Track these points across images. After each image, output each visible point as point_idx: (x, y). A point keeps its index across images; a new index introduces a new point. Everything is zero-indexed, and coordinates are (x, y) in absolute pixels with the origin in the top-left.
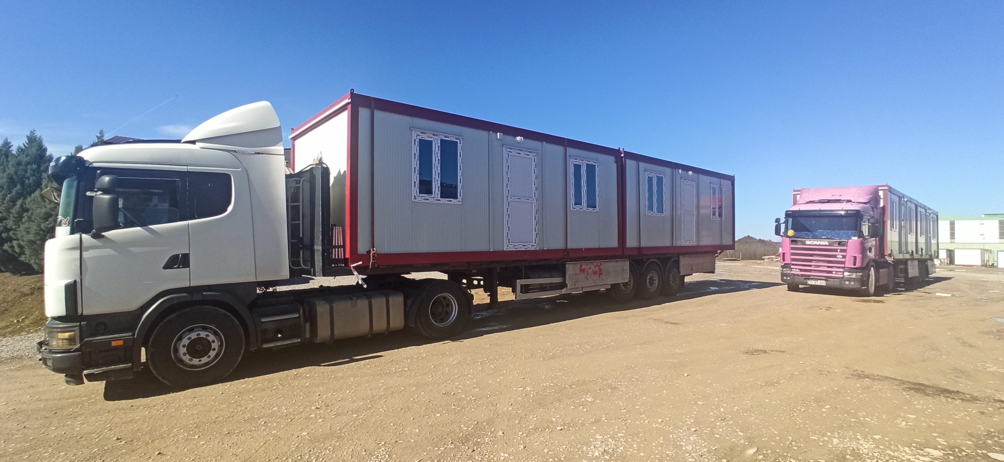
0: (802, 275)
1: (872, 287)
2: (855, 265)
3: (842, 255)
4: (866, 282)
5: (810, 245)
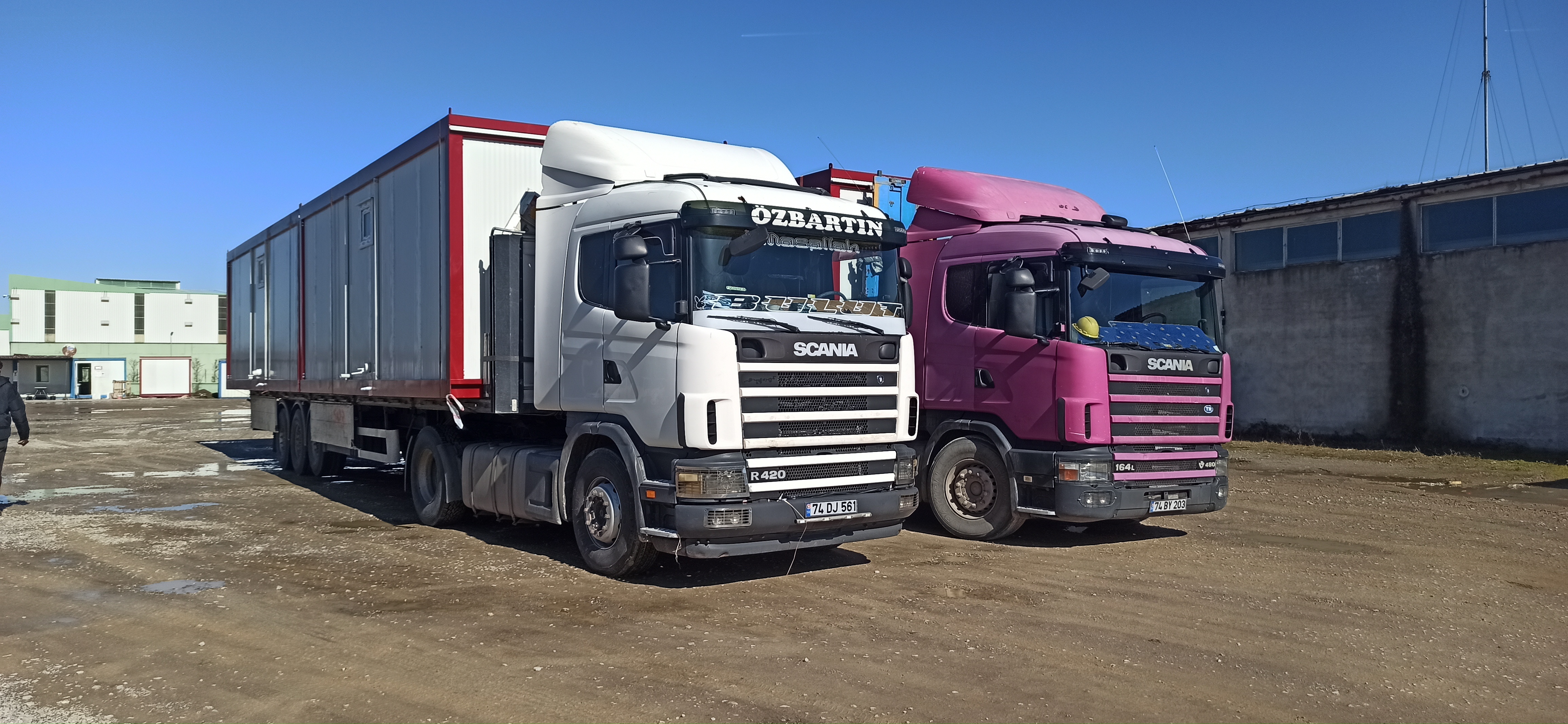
3: (1212, 405)
5: (1157, 372)
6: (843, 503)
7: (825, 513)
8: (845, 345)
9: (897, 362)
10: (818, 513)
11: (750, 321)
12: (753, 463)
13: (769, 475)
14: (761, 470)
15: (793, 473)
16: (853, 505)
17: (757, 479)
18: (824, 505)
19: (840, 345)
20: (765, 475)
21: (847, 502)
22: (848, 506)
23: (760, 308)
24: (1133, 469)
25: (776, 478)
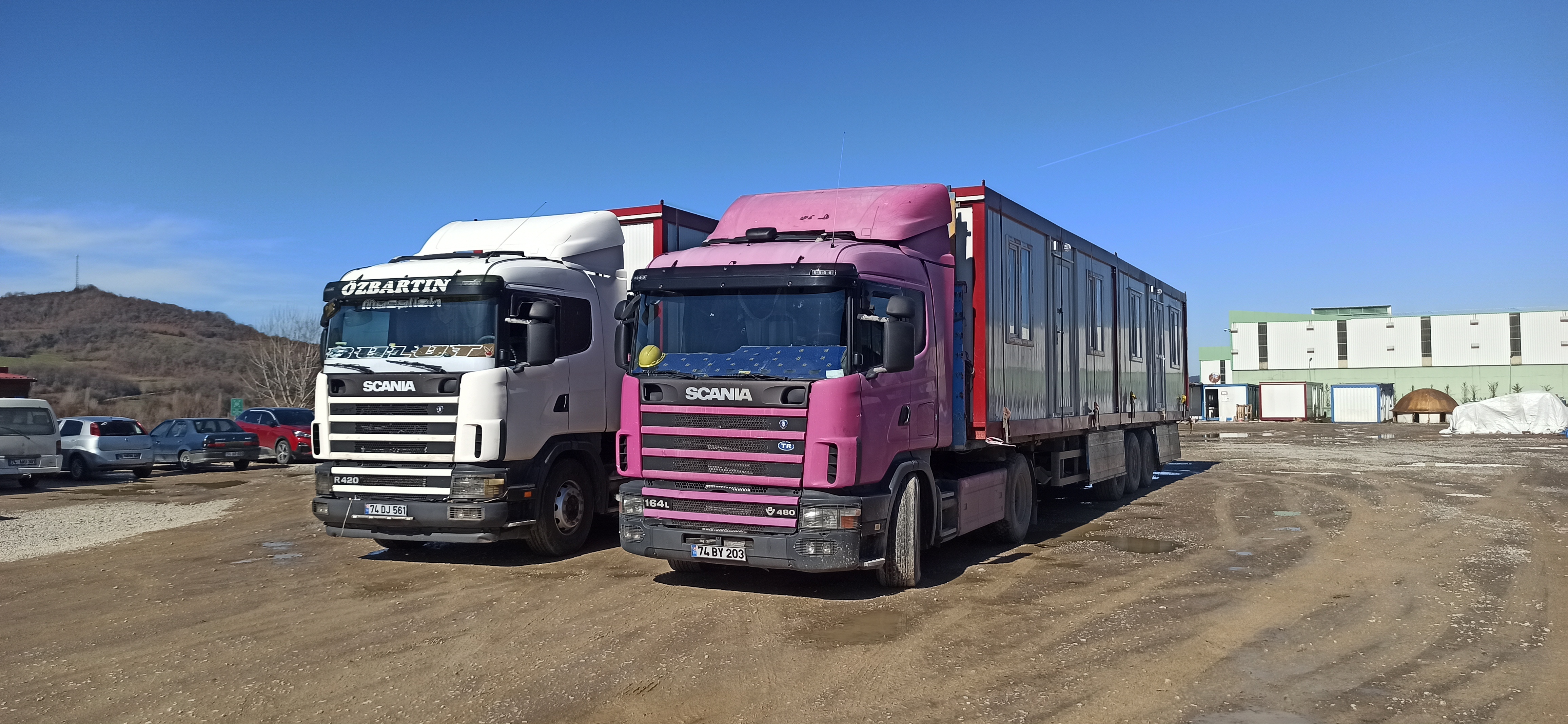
0: (675, 524)
1: (906, 554)
2: (831, 478)
3: (792, 441)
4: (885, 540)
5: (698, 403)
6: (394, 507)
7: (380, 513)
8: (404, 382)
9: (458, 395)
10: (374, 513)
11: (346, 366)
12: (335, 470)
13: (347, 480)
14: (341, 476)
15: (364, 480)
16: (403, 510)
17: (339, 482)
18: (379, 507)
19: (399, 382)
20: (344, 480)
21: (398, 506)
22: (399, 510)
23: (354, 356)
24: (666, 507)
25: (351, 482)
